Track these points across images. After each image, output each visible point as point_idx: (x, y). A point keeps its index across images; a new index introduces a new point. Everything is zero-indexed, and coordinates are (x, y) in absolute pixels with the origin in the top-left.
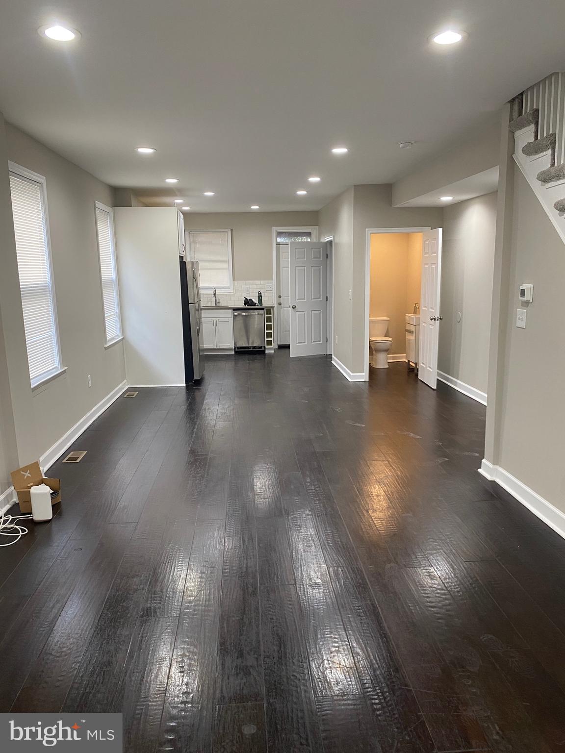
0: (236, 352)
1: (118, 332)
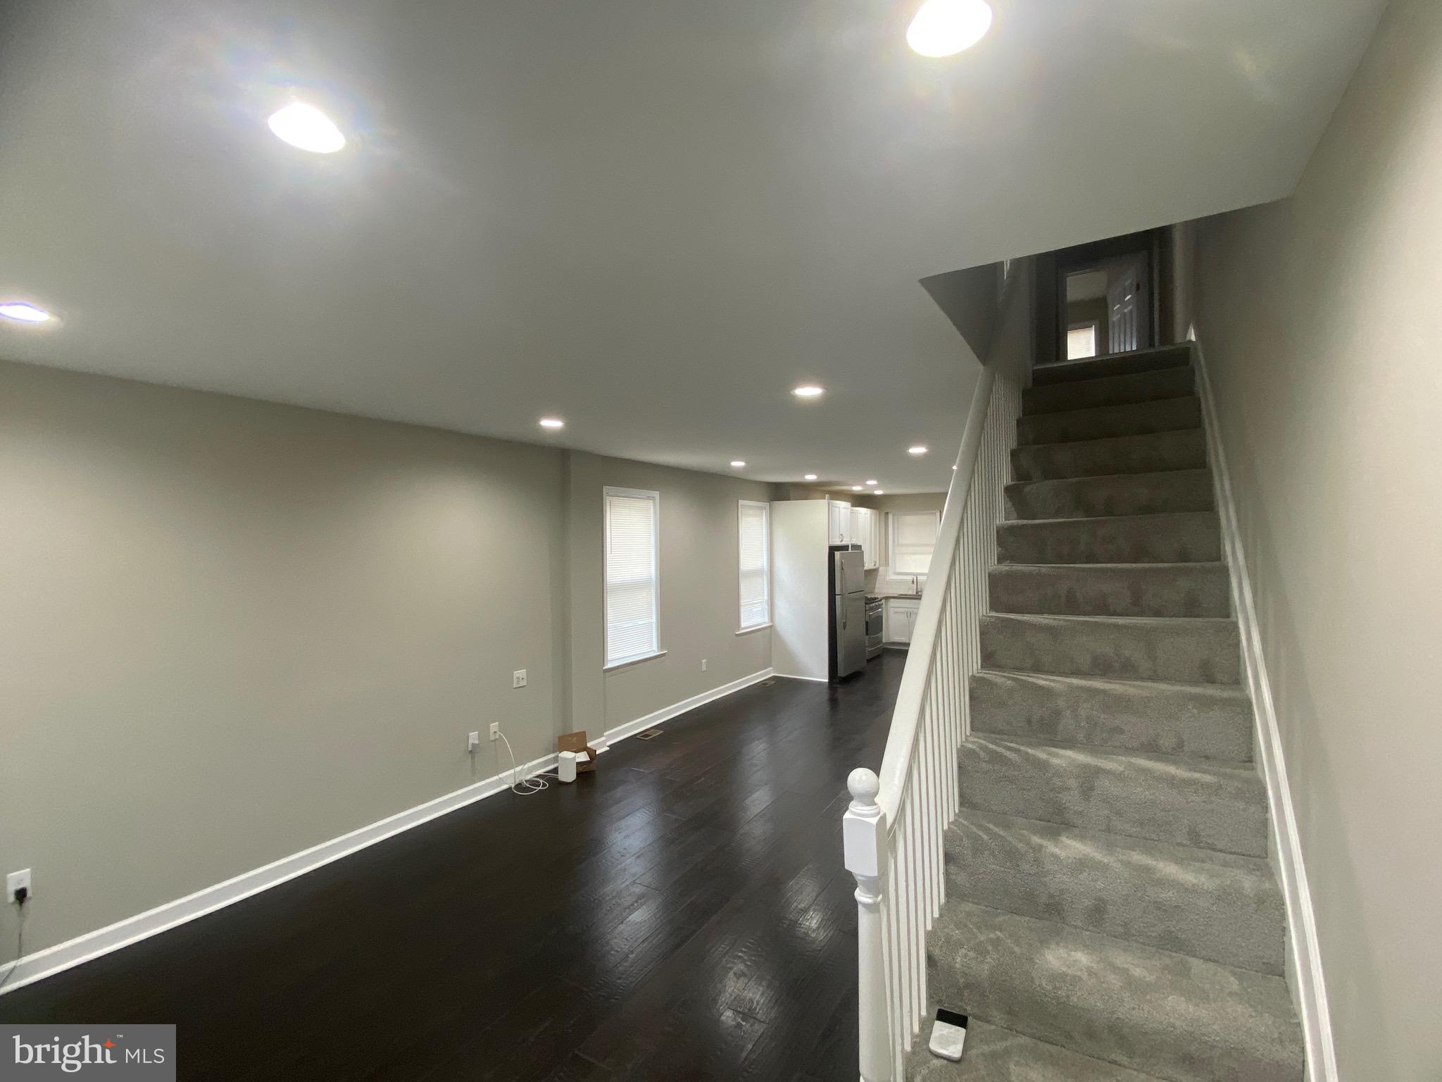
1: (766, 619)
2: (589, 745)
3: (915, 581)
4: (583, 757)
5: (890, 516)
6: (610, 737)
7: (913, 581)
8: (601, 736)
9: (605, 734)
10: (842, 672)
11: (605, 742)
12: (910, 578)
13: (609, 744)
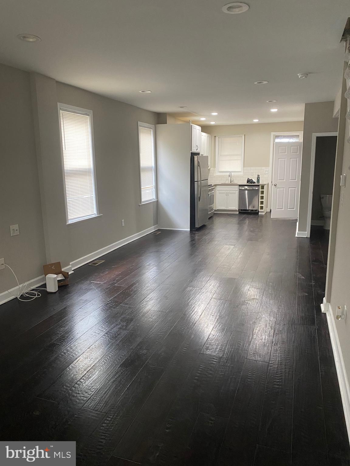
0: (240, 213)
1: (154, 197)
2: (63, 270)
3: (230, 176)
4: (60, 277)
5: (217, 138)
6: (73, 265)
7: (229, 176)
8: (69, 265)
9: (70, 263)
10: (197, 226)
11: (71, 268)
12: (228, 174)
13: (73, 269)
